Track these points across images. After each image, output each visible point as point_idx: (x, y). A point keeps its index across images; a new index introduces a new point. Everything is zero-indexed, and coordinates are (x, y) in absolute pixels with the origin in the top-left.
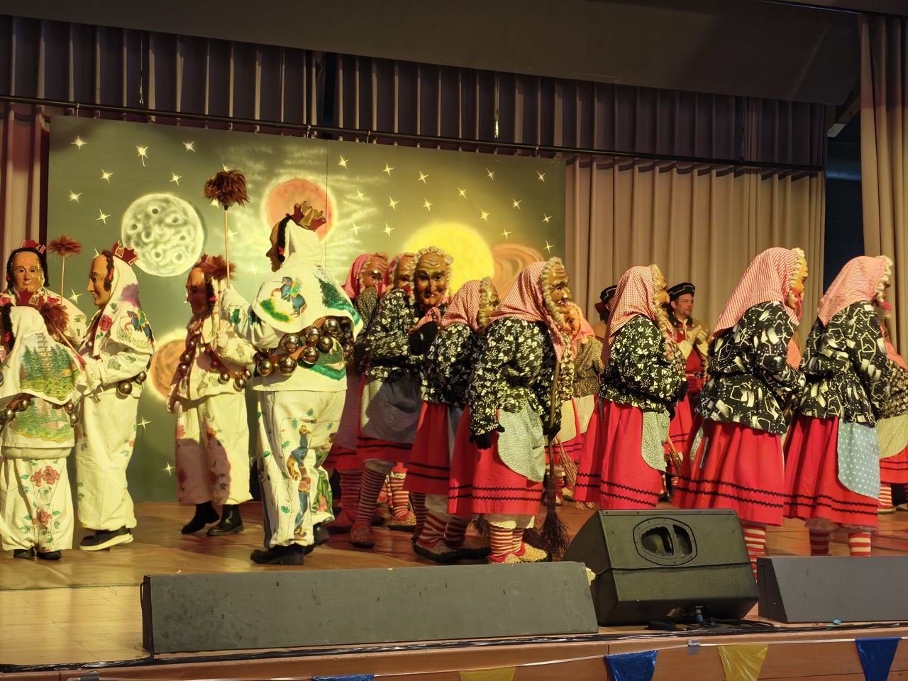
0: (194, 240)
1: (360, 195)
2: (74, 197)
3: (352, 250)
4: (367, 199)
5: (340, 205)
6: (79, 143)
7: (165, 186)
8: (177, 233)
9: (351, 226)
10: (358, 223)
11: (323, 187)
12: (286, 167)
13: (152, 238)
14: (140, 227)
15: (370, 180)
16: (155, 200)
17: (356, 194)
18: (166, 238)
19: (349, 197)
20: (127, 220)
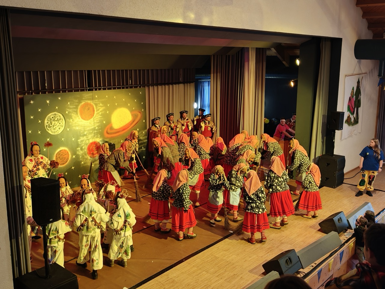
0: (62, 123)
1: (101, 104)
2: (32, 117)
3: (100, 119)
4: (103, 105)
5: (96, 108)
6: (32, 102)
7: (55, 110)
8: (58, 122)
11: (92, 103)
12: (83, 100)
13: (52, 125)
15: (103, 100)
16: (52, 114)
17: (100, 104)
18: (56, 124)
19: (98, 105)
20: (46, 121)
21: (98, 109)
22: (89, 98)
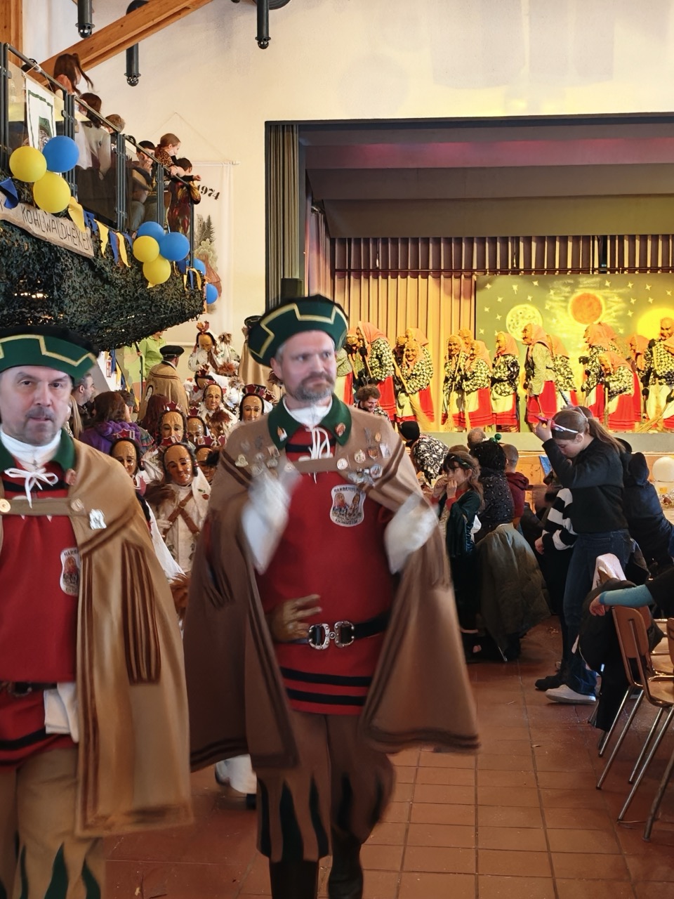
1: (616, 298)
2: (487, 310)
4: (620, 300)
5: (606, 304)
6: (489, 286)
7: (525, 301)
9: (612, 313)
10: (615, 311)
11: (598, 296)
12: (580, 288)
13: (519, 325)
14: (514, 321)
15: (621, 291)
16: (521, 308)
17: (614, 298)
19: (611, 299)
20: (509, 318)
21: (609, 306)
22: (592, 285)
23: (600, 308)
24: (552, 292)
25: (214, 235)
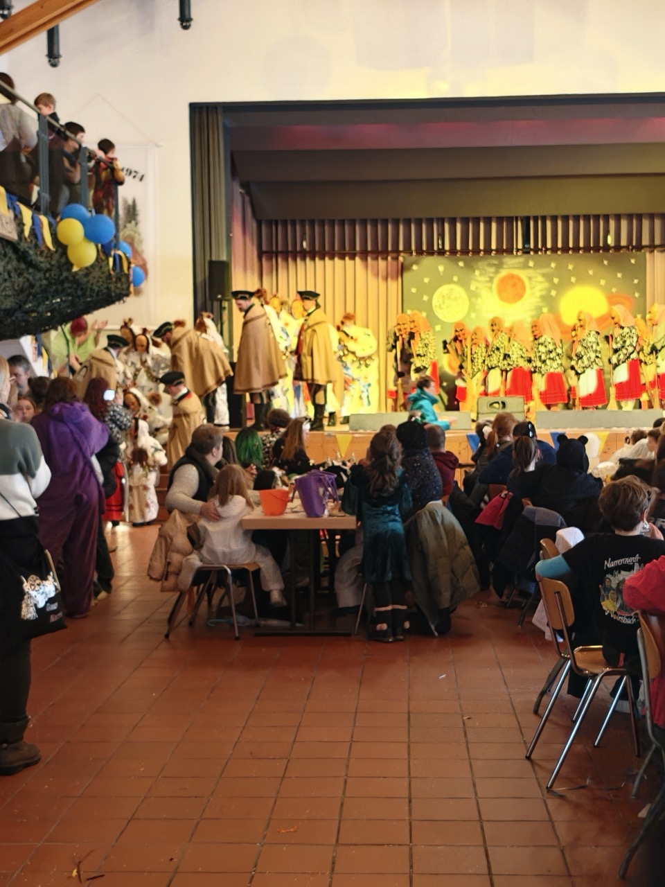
0: (464, 305)
1: (539, 278)
4: (543, 280)
5: (530, 284)
6: (415, 267)
8: (456, 302)
9: (536, 293)
10: (539, 291)
11: (522, 276)
12: (505, 268)
13: (446, 305)
14: (440, 301)
16: (446, 289)
18: (451, 305)
19: (534, 279)
20: (435, 298)
21: (533, 286)
22: (516, 266)
23: (524, 288)
24: (477, 273)
25: (140, 218)
